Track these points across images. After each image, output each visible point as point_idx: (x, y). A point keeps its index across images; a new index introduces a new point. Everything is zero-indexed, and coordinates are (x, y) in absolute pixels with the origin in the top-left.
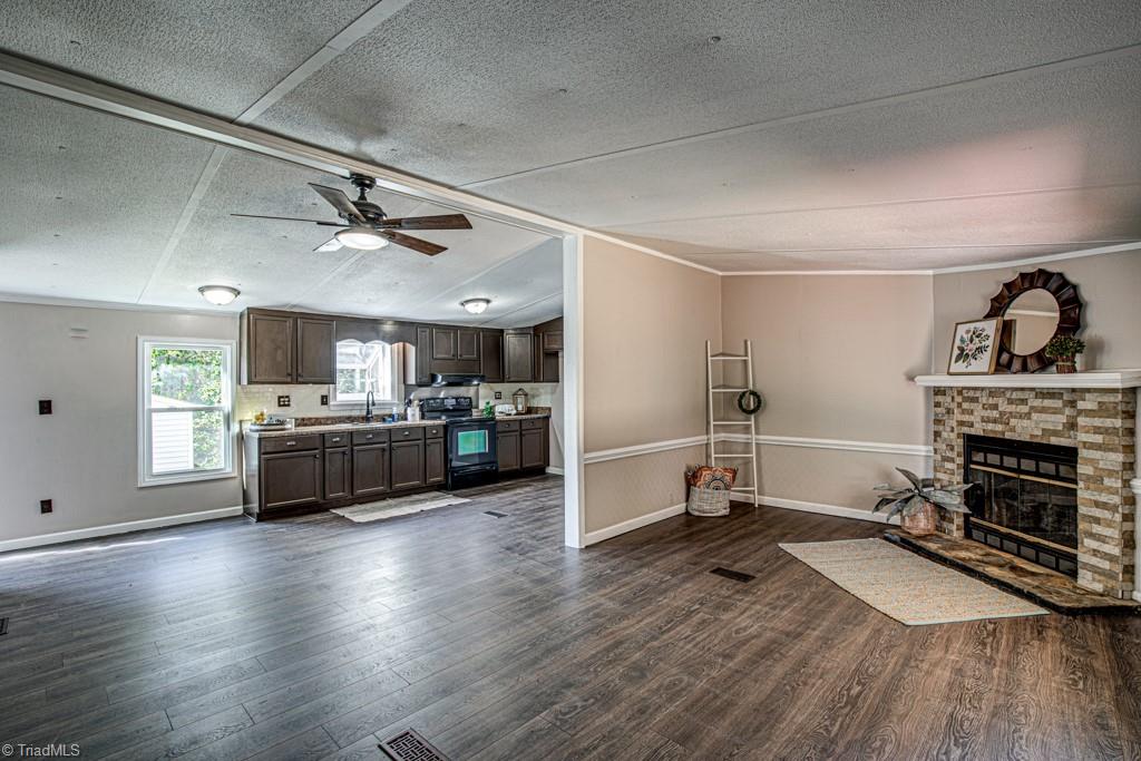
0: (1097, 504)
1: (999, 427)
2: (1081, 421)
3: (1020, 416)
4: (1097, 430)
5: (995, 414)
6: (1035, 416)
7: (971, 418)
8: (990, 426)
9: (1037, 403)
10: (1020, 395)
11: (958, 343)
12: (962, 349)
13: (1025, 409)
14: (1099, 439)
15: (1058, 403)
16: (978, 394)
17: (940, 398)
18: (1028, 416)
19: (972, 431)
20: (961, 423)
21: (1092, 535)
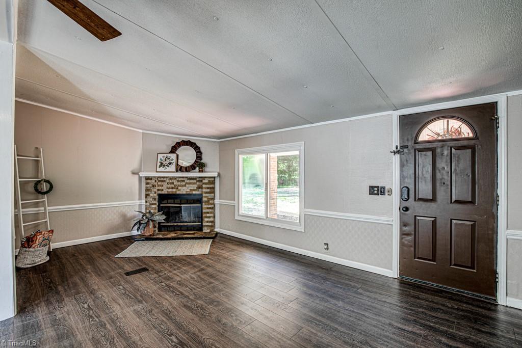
0: (208, 208)
1: (174, 190)
2: (204, 186)
3: (182, 186)
4: (208, 188)
5: (172, 186)
6: (187, 185)
7: (162, 188)
8: (170, 190)
9: (188, 181)
10: (182, 179)
11: (159, 160)
12: (162, 163)
13: (184, 183)
14: (208, 190)
15: (195, 181)
16: (165, 179)
17: (149, 181)
18: (185, 186)
19: (163, 192)
20: (158, 190)
21: (207, 217)
